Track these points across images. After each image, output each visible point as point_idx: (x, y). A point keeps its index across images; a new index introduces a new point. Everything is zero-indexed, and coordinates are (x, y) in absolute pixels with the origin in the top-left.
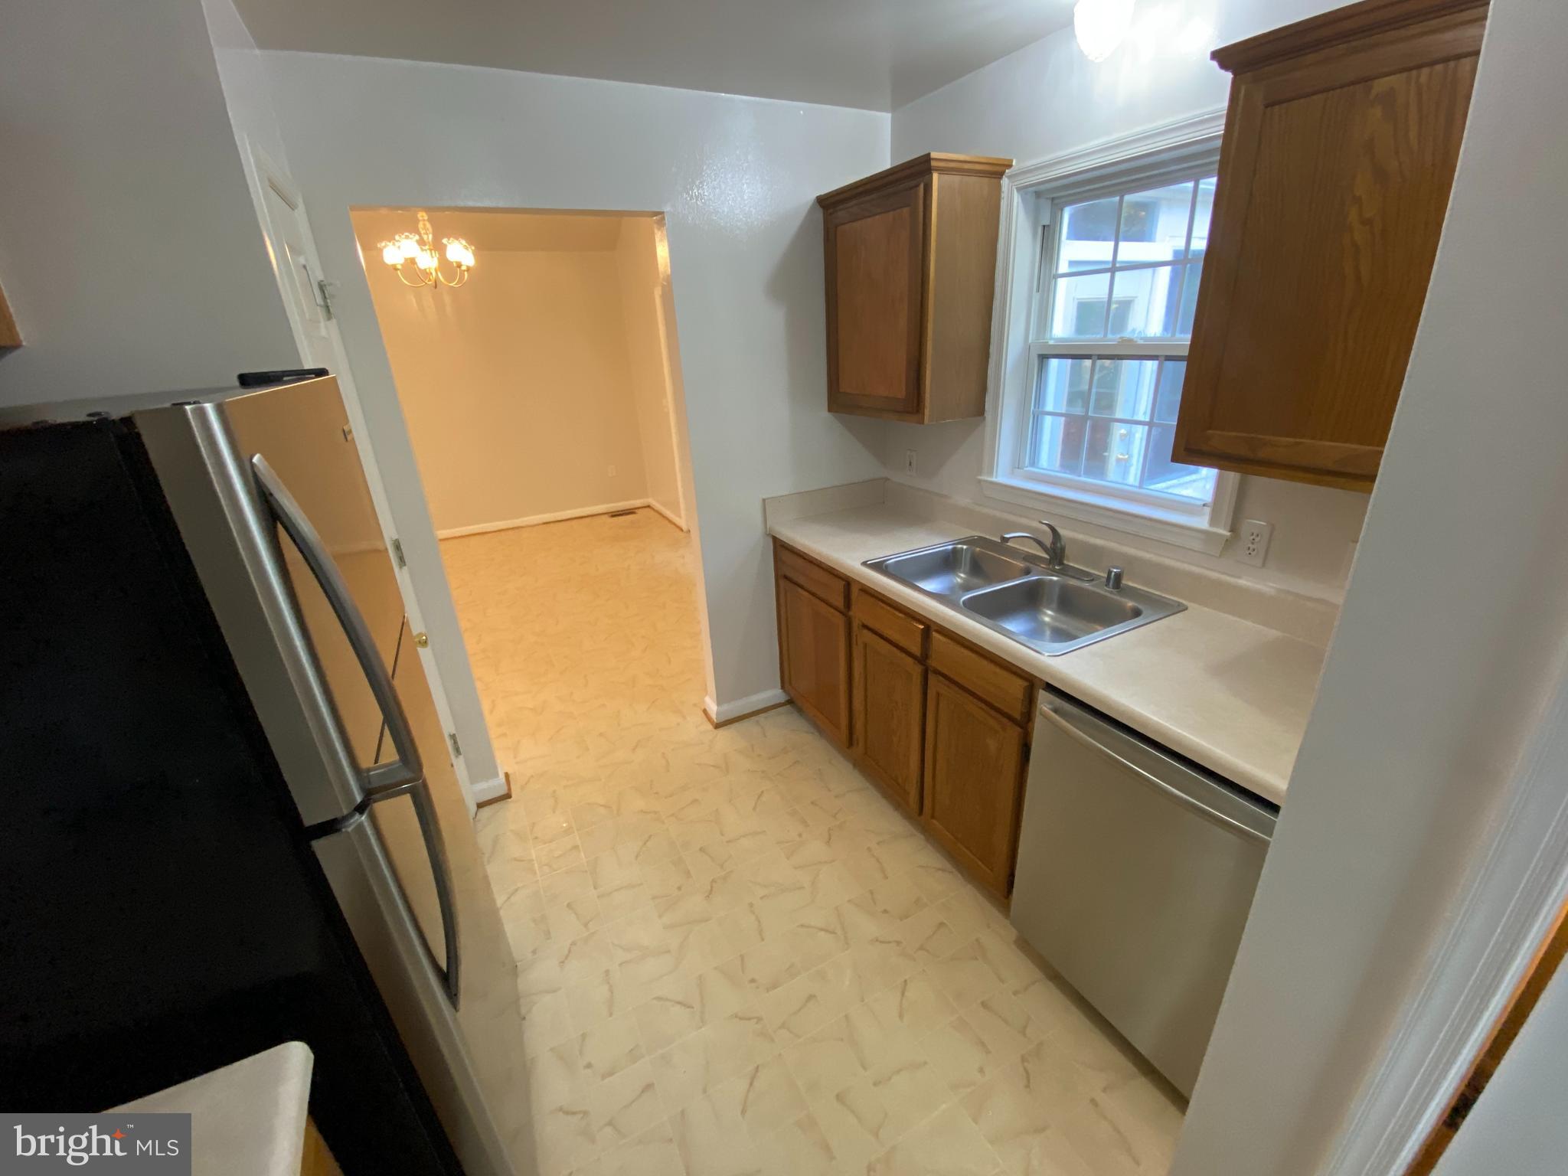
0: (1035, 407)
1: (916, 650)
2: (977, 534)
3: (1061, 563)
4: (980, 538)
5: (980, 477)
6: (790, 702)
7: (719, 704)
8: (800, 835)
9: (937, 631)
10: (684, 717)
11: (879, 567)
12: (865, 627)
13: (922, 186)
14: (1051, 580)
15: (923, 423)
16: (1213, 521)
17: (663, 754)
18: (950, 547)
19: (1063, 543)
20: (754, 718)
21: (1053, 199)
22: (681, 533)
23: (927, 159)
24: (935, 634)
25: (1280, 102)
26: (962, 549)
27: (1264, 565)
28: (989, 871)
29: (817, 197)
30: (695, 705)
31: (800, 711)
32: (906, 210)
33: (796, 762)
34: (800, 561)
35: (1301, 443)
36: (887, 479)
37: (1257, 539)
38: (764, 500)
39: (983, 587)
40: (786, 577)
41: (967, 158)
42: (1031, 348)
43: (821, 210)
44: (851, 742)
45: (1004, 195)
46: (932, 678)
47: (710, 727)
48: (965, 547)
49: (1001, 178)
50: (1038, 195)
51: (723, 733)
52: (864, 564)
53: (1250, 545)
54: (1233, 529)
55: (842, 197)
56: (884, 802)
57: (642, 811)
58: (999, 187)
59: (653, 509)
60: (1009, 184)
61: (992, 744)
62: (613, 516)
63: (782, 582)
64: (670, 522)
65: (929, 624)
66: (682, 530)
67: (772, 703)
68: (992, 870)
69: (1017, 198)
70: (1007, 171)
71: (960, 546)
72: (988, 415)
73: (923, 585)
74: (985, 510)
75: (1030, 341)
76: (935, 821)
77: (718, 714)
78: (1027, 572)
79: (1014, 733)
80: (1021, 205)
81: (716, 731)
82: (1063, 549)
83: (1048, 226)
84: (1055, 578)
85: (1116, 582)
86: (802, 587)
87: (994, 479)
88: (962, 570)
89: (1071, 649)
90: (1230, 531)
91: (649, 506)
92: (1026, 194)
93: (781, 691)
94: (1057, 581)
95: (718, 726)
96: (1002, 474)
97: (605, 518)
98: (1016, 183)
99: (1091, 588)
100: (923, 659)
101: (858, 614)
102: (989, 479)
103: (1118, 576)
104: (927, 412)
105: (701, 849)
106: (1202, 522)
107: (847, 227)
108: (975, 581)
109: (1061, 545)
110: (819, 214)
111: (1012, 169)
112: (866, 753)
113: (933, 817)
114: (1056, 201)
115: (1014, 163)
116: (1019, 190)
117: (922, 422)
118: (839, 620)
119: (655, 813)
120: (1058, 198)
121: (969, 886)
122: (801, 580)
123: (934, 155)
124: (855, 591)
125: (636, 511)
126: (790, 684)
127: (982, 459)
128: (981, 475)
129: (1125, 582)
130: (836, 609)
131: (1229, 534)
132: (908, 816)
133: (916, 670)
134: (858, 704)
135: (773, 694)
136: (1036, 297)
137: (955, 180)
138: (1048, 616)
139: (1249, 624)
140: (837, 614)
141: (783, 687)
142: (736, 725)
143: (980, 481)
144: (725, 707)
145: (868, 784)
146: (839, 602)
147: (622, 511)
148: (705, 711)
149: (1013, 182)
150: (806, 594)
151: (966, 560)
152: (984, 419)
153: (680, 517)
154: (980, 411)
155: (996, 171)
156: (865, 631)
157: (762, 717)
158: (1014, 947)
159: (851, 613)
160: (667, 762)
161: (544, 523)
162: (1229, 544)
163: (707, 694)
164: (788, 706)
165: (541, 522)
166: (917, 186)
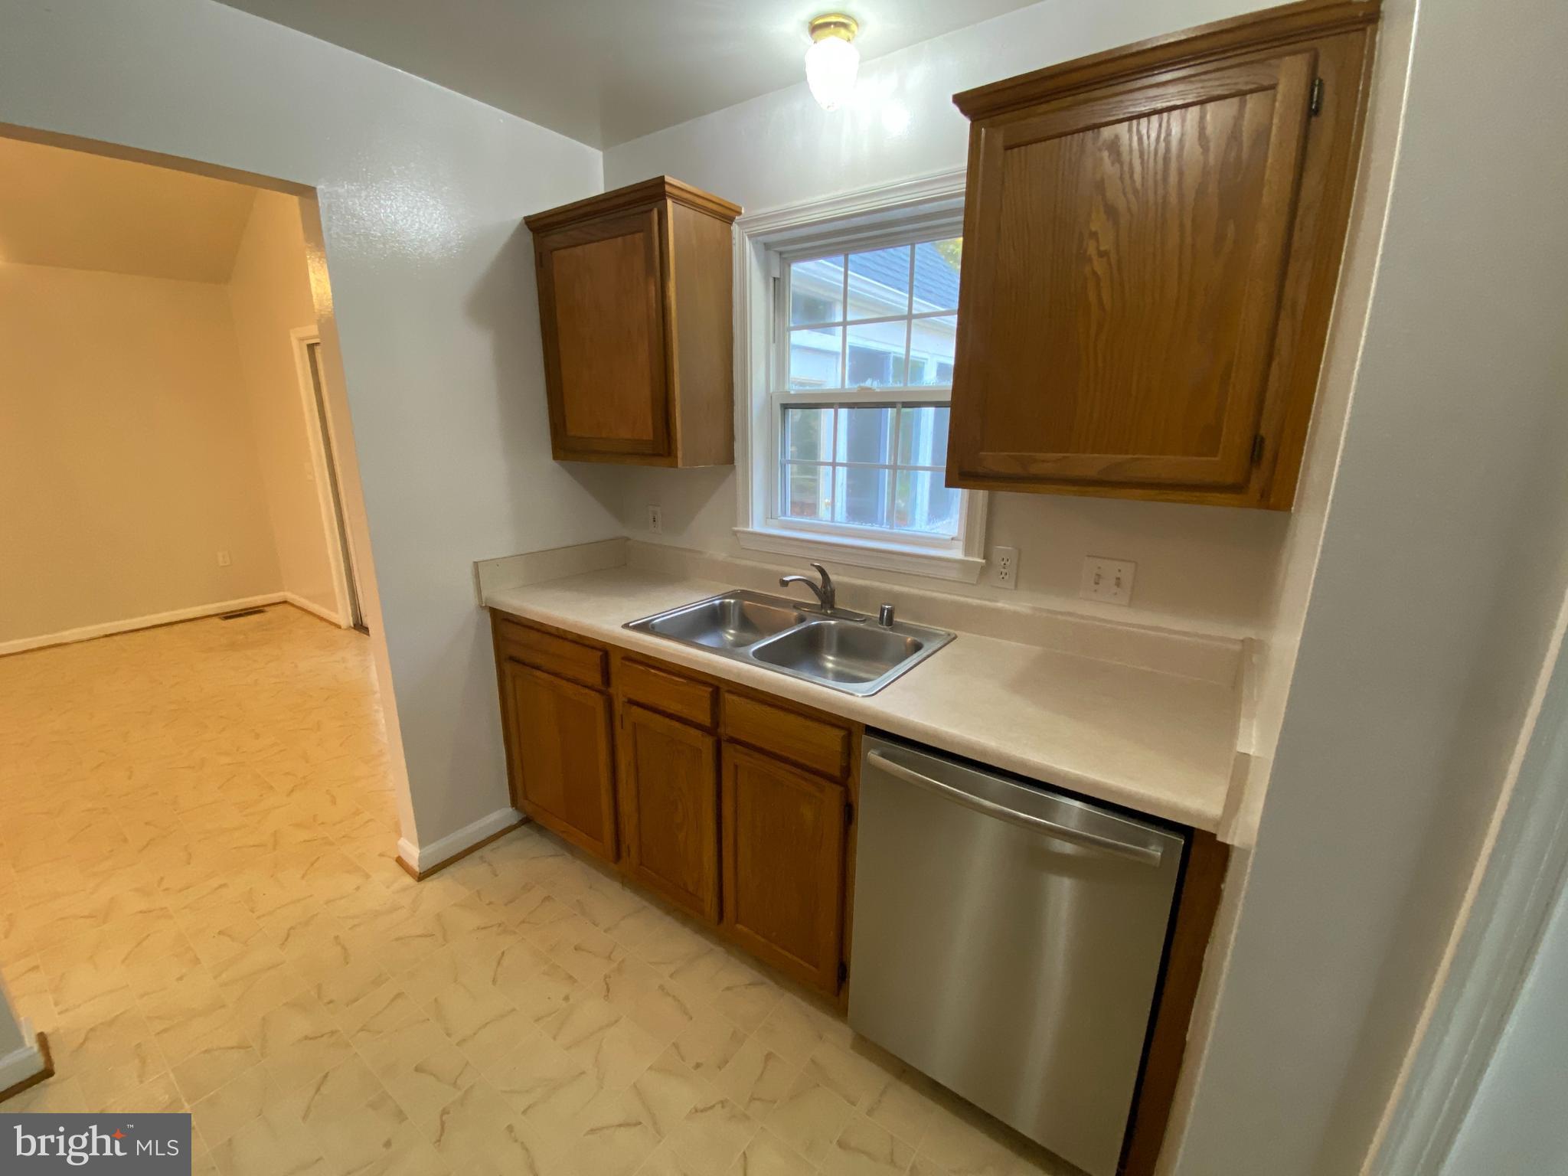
0: (781, 457)
1: (705, 719)
2: (738, 588)
3: (832, 607)
4: (743, 592)
5: (736, 529)
6: (526, 821)
7: (422, 843)
8: (567, 998)
9: (729, 692)
10: (367, 876)
11: (645, 627)
12: (632, 702)
13: (655, 212)
14: (830, 625)
15: (677, 467)
16: (968, 551)
17: (337, 938)
18: (717, 602)
19: (832, 586)
20: (477, 854)
21: (781, 253)
22: (337, 631)
23: (660, 182)
24: (729, 697)
25: (1019, 146)
26: (730, 603)
27: (1016, 586)
28: (813, 969)
29: (525, 218)
30: (381, 855)
31: (542, 830)
32: (639, 236)
33: (548, 898)
34: (534, 636)
35: (1068, 457)
36: (628, 539)
37: (1008, 563)
38: (476, 564)
39: (757, 641)
40: (512, 659)
41: (699, 193)
42: (774, 398)
43: (531, 234)
44: (618, 857)
45: (736, 240)
46: (728, 751)
47: (409, 880)
48: (732, 601)
49: (731, 224)
50: (767, 246)
51: (432, 885)
52: (626, 626)
53: (1003, 570)
54: (986, 556)
55: (555, 219)
56: (668, 919)
57: (306, 1038)
58: (730, 232)
59: (293, 605)
60: (740, 232)
61: (807, 813)
62: (227, 618)
63: (508, 667)
64: (322, 619)
65: (716, 683)
66: (339, 627)
67: (499, 829)
68: (817, 966)
69: (748, 245)
70: (737, 218)
71: (727, 600)
72: (738, 462)
73: (703, 641)
74: (744, 562)
75: (771, 391)
76: (739, 926)
77: (420, 859)
78: (801, 620)
79: (832, 796)
80: (753, 253)
81: (422, 884)
82: (833, 592)
83: (778, 279)
84: (833, 622)
85: (889, 620)
86: (538, 668)
87: (750, 529)
88: (732, 626)
89: (880, 688)
90: (984, 559)
91: (285, 602)
92: (757, 243)
93: (510, 810)
94: (834, 625)
95: (422, 877)
96: (757, 524)
97: (216, 620)
98: (747, 230)
99: (866, 628)
100: (712, 730)
101: (620, 690)
102: (745, 529)
103: (891, 612)
104: (680, 454)
105: (417, 1069)
106: (957, 553)
107: (563, 253)
108: (748, 636)
109: (831, 589)
110: (529, 237)
111: (741, 217)
112: (641, 864)
113: (737, 921)
114: (784, 256)
115: (743, 211)
116: (750, 237)
117: (675, 466)
118: (595, 701)
119: (333, 1033)
120: (788, 252)
121: (788, 995)
122: (538, 660)
123: (668, 179)
124: (616, 662)
125: (265, 608)
126: (526, 798)
127: (737, 510)
128: (736, 526)
129: (897, 619)
130: (591, 688)
131: (984, 561)
132: (702, 928)
133: (706, 744)
134: (627, 806)
135: (503, 815)
136: (773, 348)
137: (690, 214)
138: (830, 662)
139: (1014, 644)
140: (593, 693)
141: (514, 803)
142: (451, 869)
143: (735, 533)
144: (431, 848)
145: (646, 904)
146: (595, 678)
147: (242, 610)
148: (400, 861)
149: (744, 229)
150: (545, 676)
151: (734, 617)
152: (735, 467)
153: (336, 612)
154: (729, 459)
155: (726, 215)
156: (634, 708)
157: (485, 851)
158: (851, 1051)
159: (612, 690)
160: (344, 948)
161: (106, 636)
162: (984, 571)
163: (400, 835)
164: (523, 827)
165: (102, 634)
166: (651, 210)
